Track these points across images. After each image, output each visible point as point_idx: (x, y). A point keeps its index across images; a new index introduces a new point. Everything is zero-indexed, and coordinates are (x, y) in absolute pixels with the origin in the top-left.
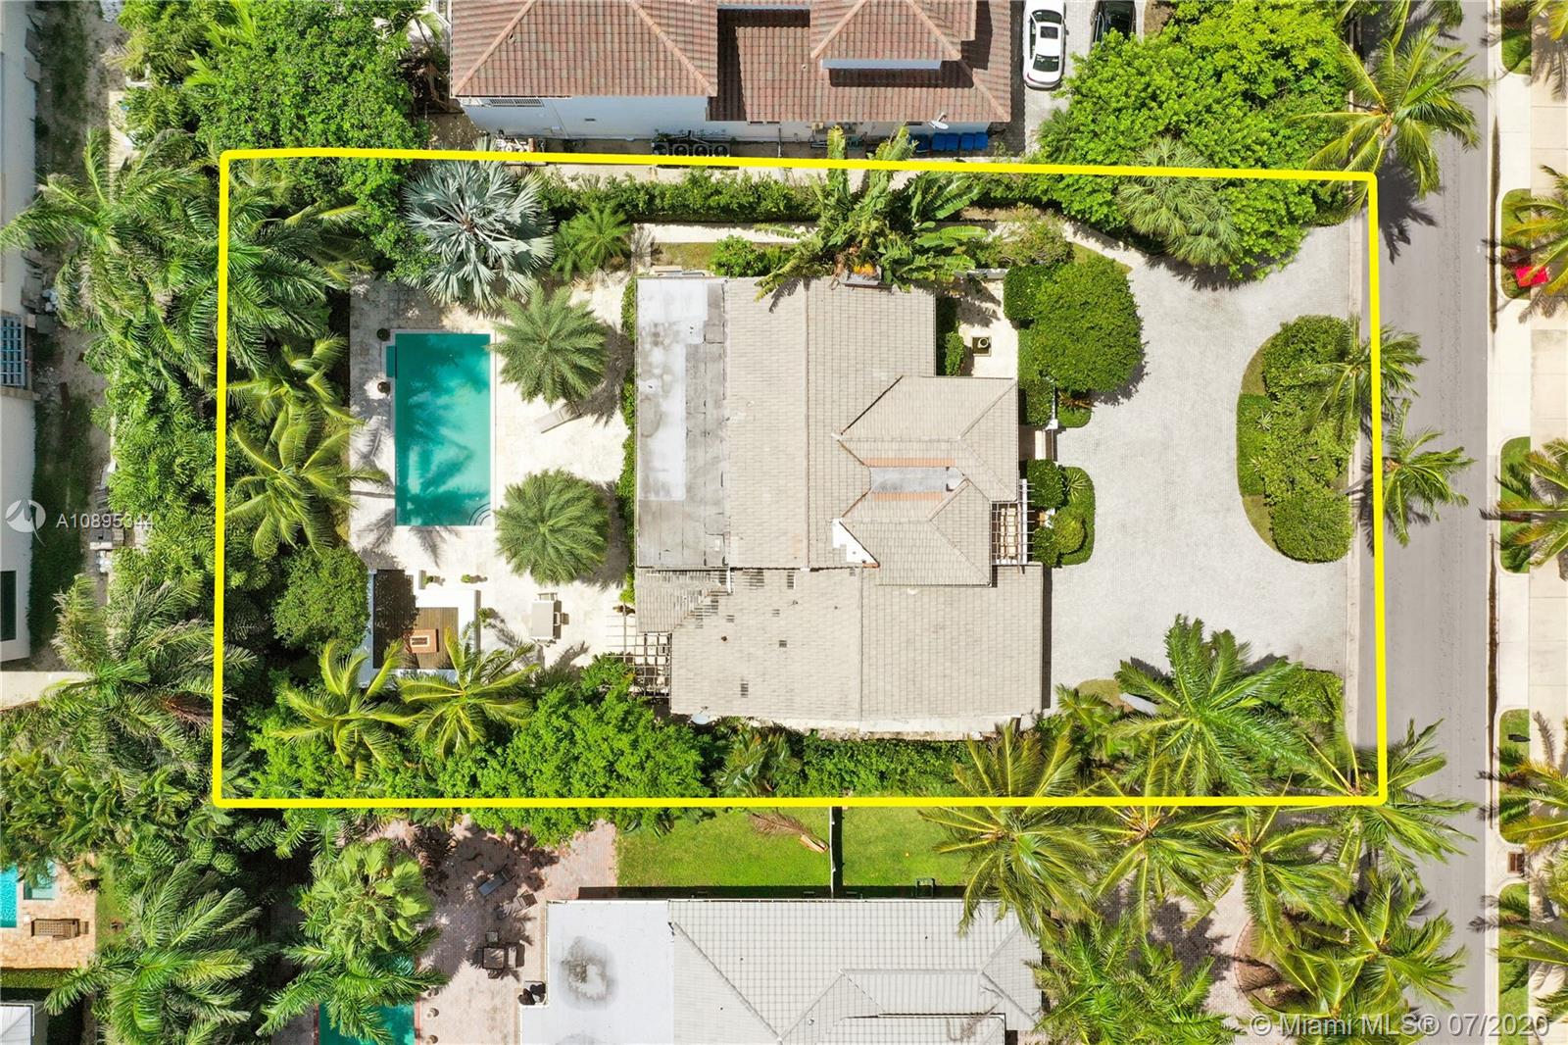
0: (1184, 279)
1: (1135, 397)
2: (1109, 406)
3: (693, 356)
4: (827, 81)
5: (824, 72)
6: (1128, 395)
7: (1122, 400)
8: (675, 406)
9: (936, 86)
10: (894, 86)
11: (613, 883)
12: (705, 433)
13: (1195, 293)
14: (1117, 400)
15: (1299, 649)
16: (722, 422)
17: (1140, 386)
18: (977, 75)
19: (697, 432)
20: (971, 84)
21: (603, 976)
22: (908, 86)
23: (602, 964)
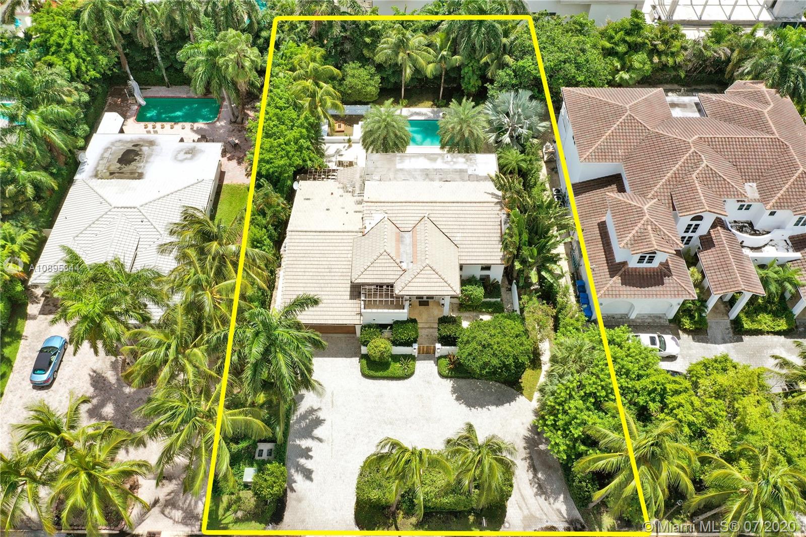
0: (529, 430)
1: (456, 403)
2: (450, 389)
3: (462, 171)
4: (599, 221)
5: (604, 219)
6: (458, 399)
7: (455, 396)
8: (439, 164)
9: (607, 263)
10: (604, 247)
11: (225, 183)
12: (427, 175)
13: (521, 437)
14: (454, 393)
15: (299, 500)
16: (432, 180)
17: (463, 406)
18: (617, 279)
19: (428, 172)
20: (612, 277)
21: (186, 159)
22: (605, 252)
23: (191, 159)
